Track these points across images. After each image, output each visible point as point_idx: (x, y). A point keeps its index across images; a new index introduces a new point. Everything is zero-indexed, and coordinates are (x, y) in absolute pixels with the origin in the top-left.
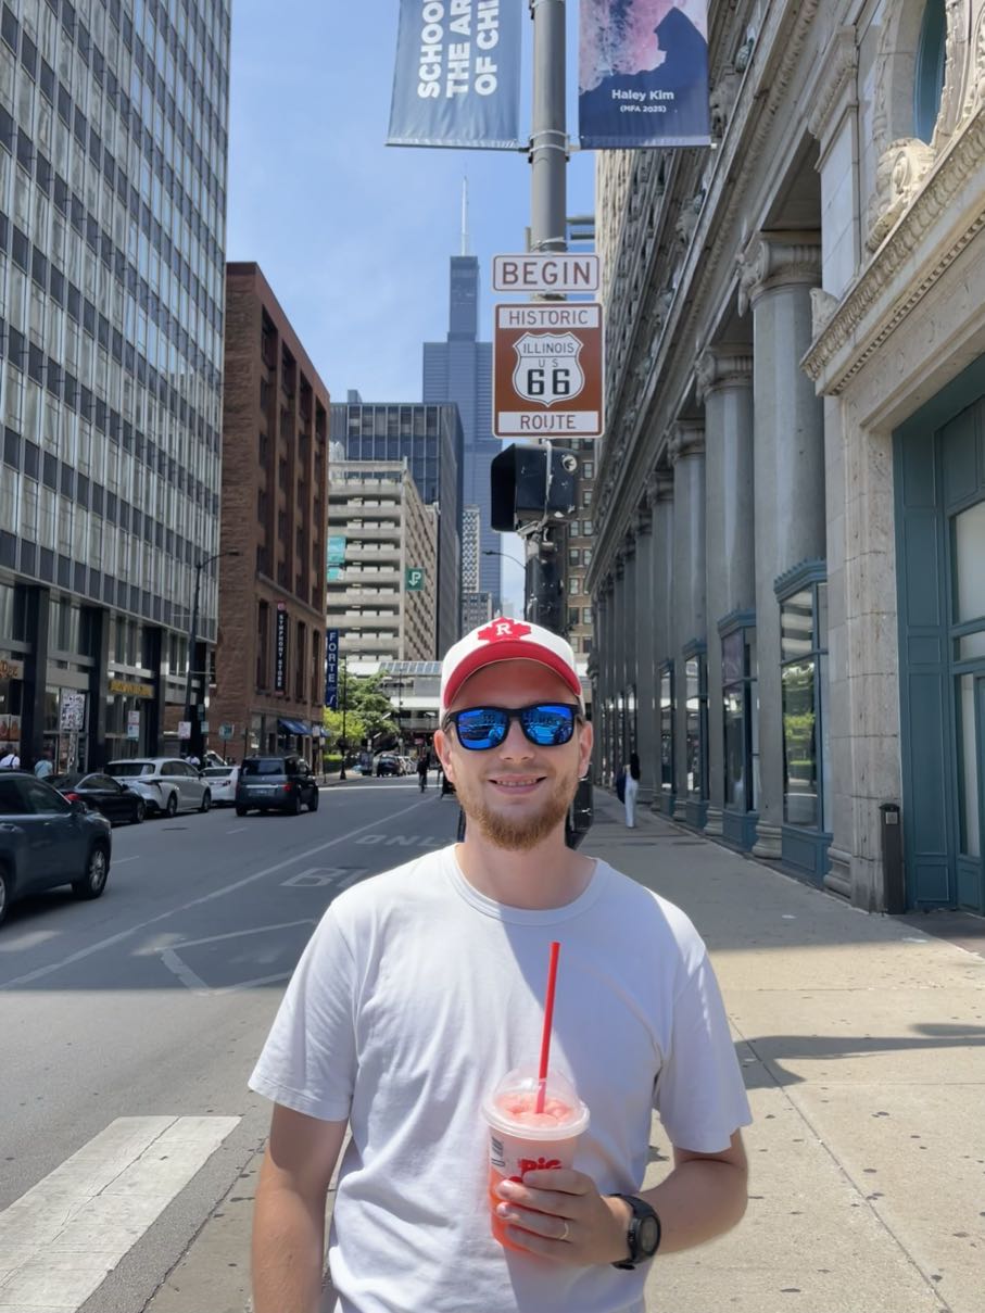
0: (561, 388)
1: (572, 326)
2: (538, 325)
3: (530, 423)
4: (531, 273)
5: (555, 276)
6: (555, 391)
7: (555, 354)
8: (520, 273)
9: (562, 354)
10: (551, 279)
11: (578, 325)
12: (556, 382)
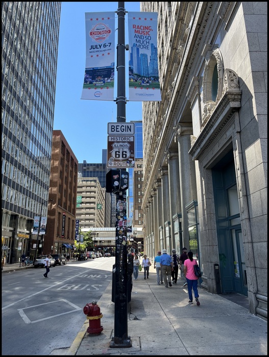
0: (124, 156)
2: (118, 140)
3: (116, 164)
6: (123, 157)
7: (123, 147)
9: (125, 147)
11: (129, 141)
12: (123, 154)
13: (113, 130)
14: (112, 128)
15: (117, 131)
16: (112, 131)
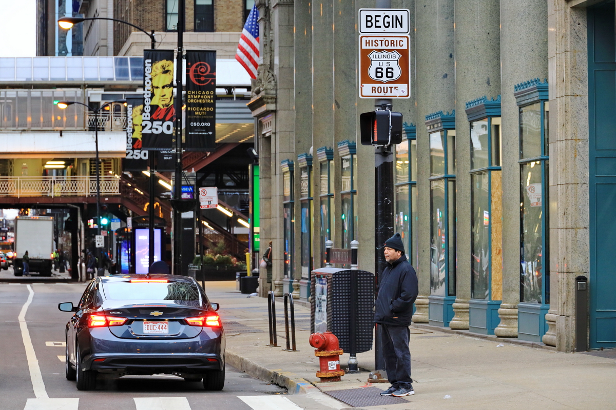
2: (380, 47)
3: (376, 90)
4: (378, 21)
5: (388, 22)
6: (387, 77)
7: (387, 59)
8: (373, 21)
9: (391, 59)
11: (399, 48)
12: (387, 72)
13: (369, 24)
14: (367, 21)
15: (376, 27)
16: (367, 27)
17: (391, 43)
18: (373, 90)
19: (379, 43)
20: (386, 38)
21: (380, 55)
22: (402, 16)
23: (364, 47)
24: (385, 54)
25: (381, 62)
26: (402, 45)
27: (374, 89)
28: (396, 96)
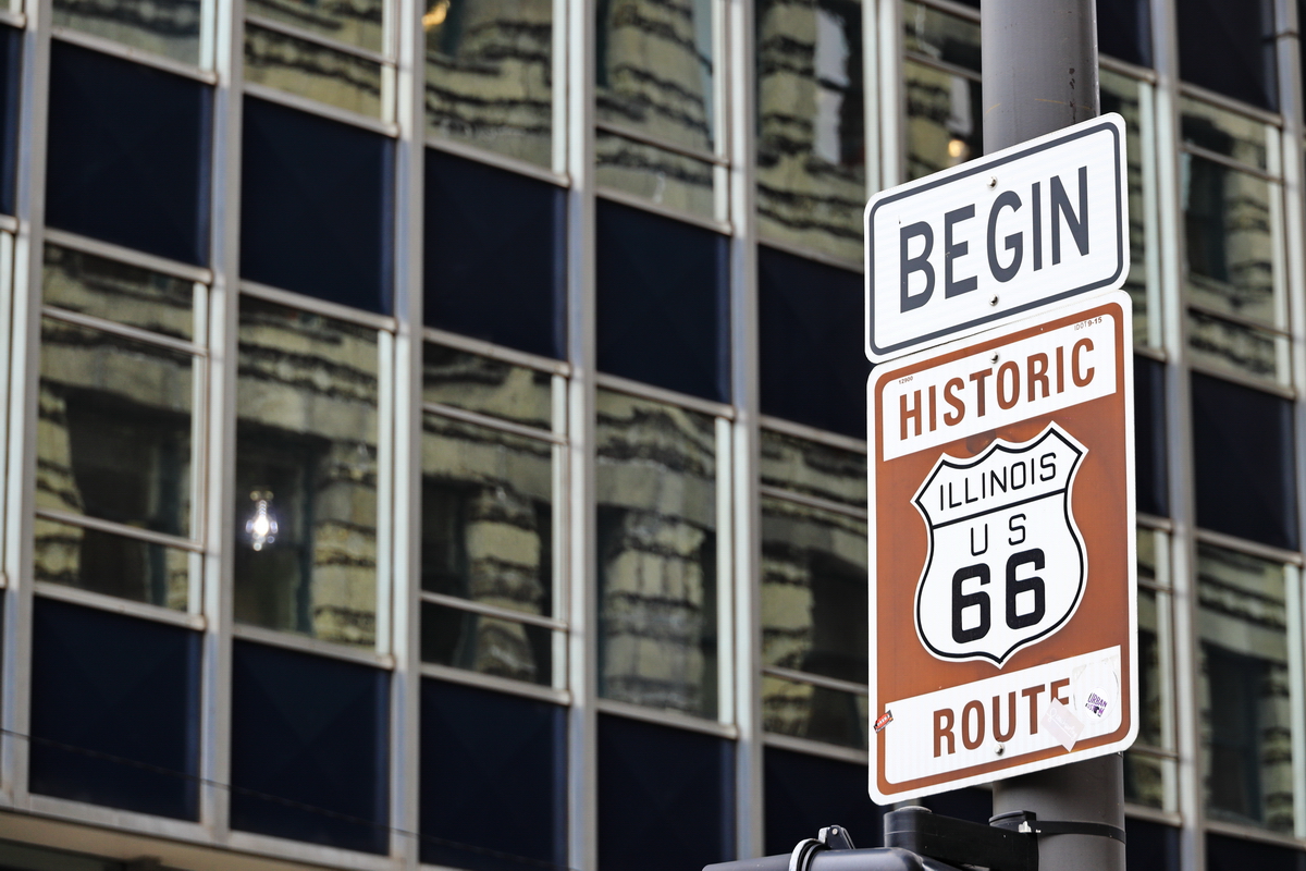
0: (1025, 603)
1: (1056, 402)
2: (972, 426)
3: (957, 730)
4: (962, 249)
5: (1014, 241)
6: (1014, 621)
7: (1013, 496)
8: (937, 259)
9: (1030, 491)
10: (1005, 258)
11: (1074, 396)
12: (1014, 587)
13: (917, 282)
14: (908, 266)
15: (954, 289)
16: (909, 303)
17: (1032, 378)
18: (938, 733)
19: (968, 395)
20: (1007, 353)
21: (974, 475)
22: (1083, 172)
23: (895, 448)
24: (999, 462)
25: (978, 523)
26: (1091, 372)
27: (944, 721)
28: (1060, 750)
